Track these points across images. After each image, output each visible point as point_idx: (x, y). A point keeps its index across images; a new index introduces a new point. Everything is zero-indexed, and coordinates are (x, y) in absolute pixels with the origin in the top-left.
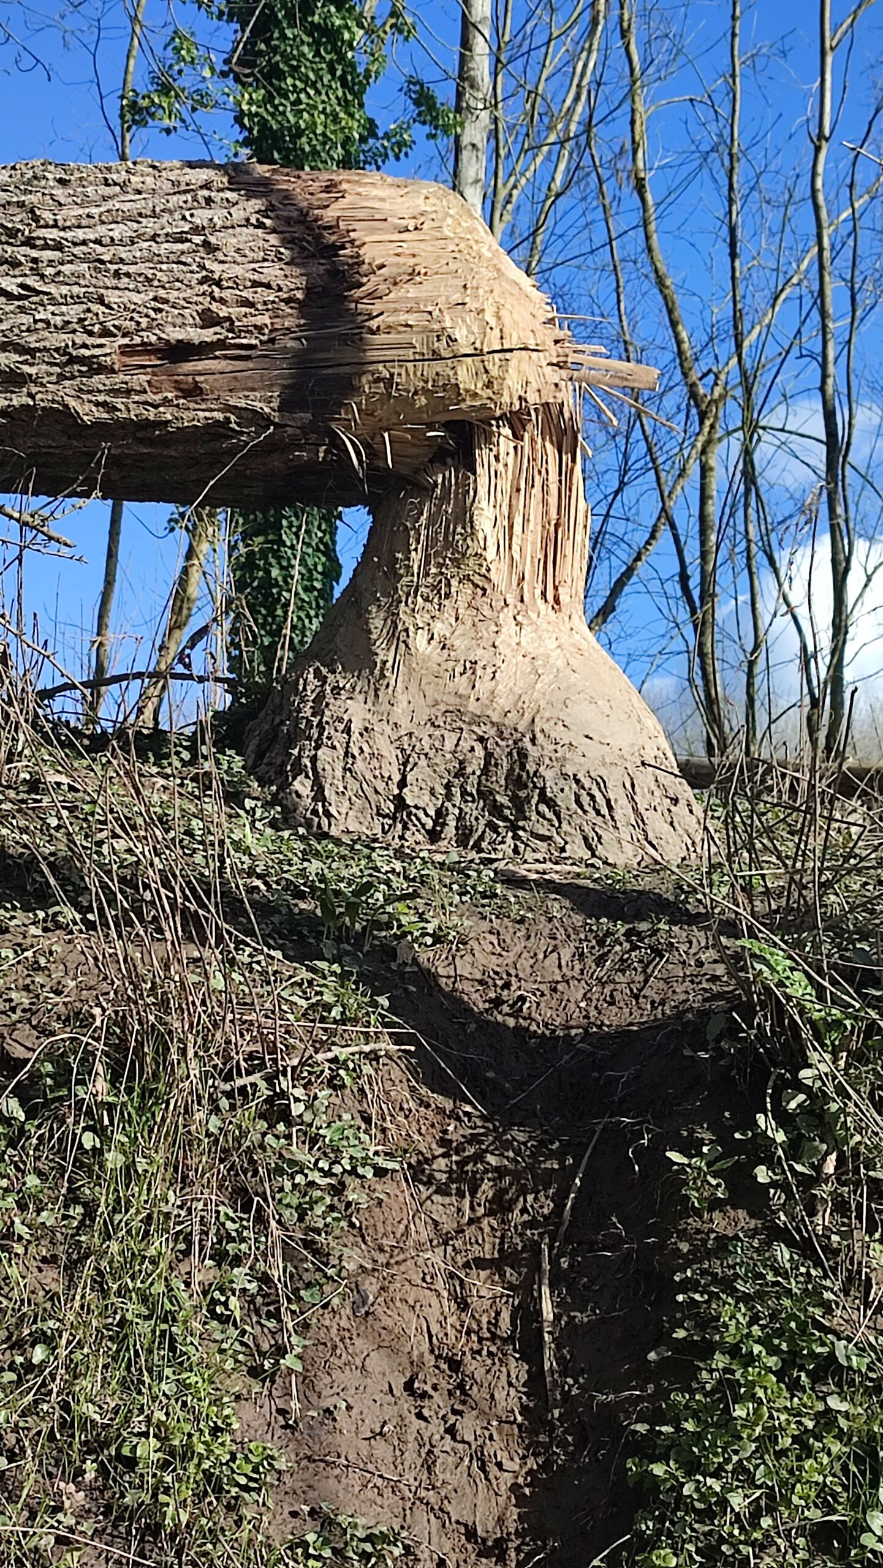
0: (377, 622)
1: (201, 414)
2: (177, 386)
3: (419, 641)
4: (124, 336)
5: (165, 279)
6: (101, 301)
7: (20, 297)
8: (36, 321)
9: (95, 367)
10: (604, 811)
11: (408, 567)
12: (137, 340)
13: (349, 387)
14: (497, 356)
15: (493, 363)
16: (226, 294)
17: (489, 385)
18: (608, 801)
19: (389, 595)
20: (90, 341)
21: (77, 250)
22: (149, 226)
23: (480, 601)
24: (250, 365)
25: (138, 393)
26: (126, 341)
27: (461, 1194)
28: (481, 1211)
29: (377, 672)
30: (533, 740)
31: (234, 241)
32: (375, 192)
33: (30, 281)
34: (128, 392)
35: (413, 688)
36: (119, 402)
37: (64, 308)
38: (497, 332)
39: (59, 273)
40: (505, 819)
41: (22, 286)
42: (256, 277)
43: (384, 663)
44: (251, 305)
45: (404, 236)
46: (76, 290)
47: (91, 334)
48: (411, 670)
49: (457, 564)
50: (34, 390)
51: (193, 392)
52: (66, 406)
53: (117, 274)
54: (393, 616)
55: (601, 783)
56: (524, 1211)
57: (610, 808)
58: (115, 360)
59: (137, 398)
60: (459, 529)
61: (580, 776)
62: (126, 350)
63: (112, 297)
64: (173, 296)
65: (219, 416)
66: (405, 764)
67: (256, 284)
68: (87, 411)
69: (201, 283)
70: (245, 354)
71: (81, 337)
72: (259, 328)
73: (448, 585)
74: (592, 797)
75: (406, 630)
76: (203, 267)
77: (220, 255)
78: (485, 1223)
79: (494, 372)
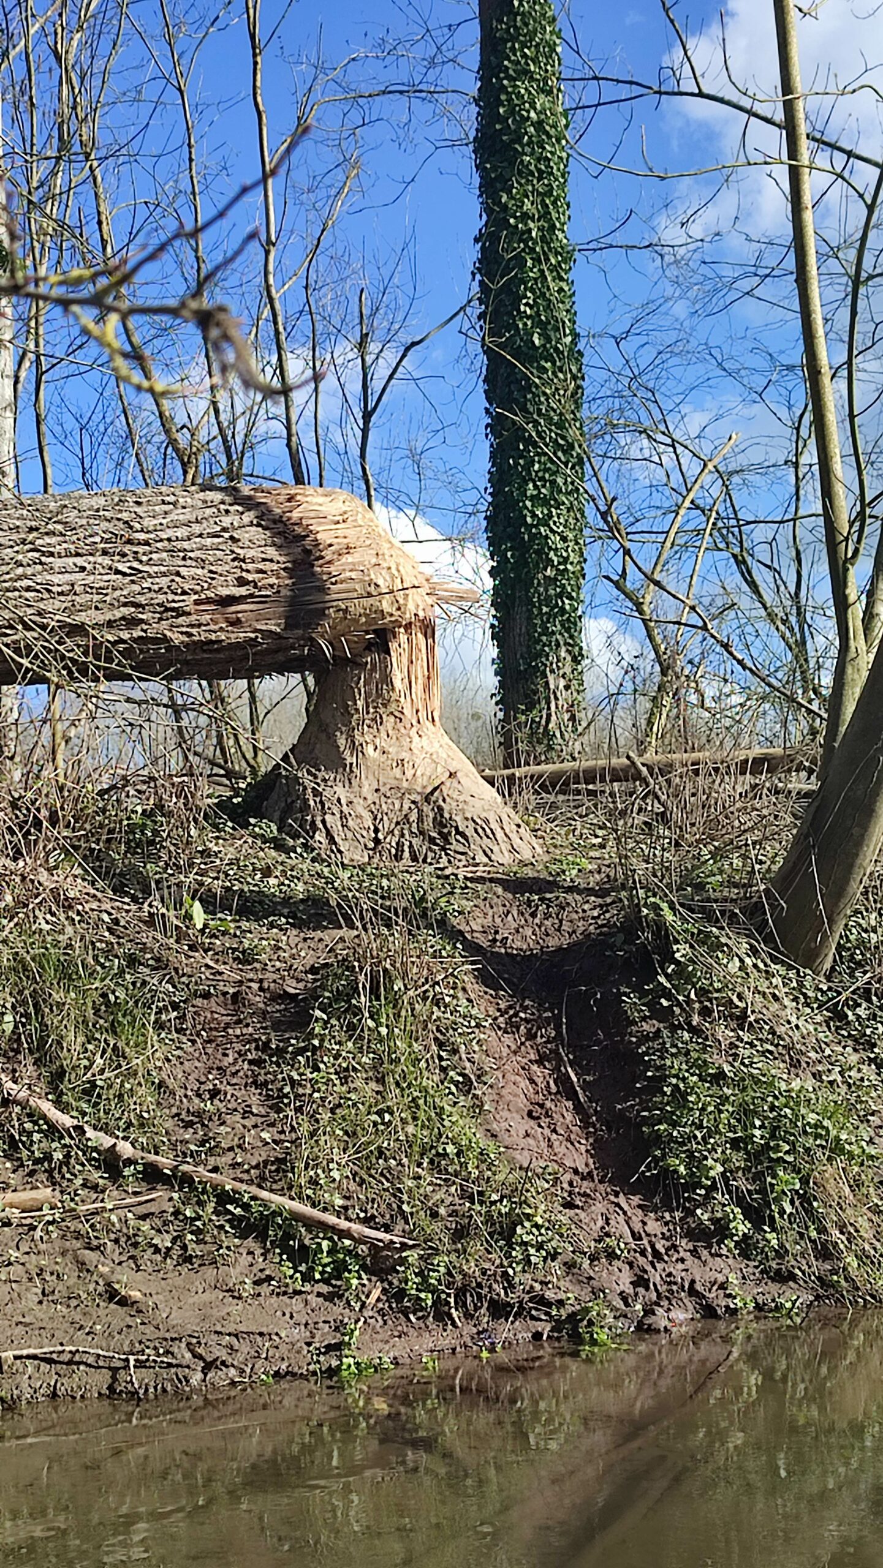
0: (342, 741)
1: (242, 635)
2: (227, 620)
3: (369, 750)
4: (195, 593)
5: (212, 559)
6: (178, 574)
7: (131, 575)
8: (143, 589)
9: (180, 613)
10: (491, 836)
11: (357, 710)
12: (203, 596)
13: (322, 614)
14: (402, 593)
15: (400, 596)
16: (250, 567)
17: (399, 609)
18: (491, 830)
19: (346, 726)
20: (177, 598)
21: (159, 545)
22: (196, 529)
23: (400, 725)
24: (267, 606)
25: (205, 625)
26: (196, 597)
27: (513, 1033)
28: (523, 1039)
29: (348, 769)
30: (444, 800)
31: (247, 535)
32: (315, 500)
33: (135, 565)
34: (199, 625)
35: (371, 777)
36: (194, 631)
37: (157, 580)
38: (399, 580)
39: (151, 559)
40: (438, 845)
41: (130, 568)
42: (264, 556)
43: (351, 764)
44: (264, 572)
45: (338, 526)
46: (163, 569)
47: (176, 594)
48: (367, 767)
49: (385, 706)
50: (145, 627)
51: (236, 623)
52: (165, 636)
53: (184, 559)
54: (351, 738)
55: (487, 821)
56: (542, 1036)
57: (493, 834)
58: (191, 608)
59: (204, 628)
60: (385, 687)
61: (475, 818)
62: (197, 603)
63: (184, 571)
64: (219, 569)
65: (253, 635)
66: (375, 819)
67: (264, 560)
68: (177, 638)
69: (233, 560)
70: (263, 600)
71: (171, 597)
72: (272, 586)
73: (381, 718)
74: (484, 829)
75: (361, 745)
76: (233, 552)
77: (240, 544)
78: (527, 1043)
79: (401, 601)
